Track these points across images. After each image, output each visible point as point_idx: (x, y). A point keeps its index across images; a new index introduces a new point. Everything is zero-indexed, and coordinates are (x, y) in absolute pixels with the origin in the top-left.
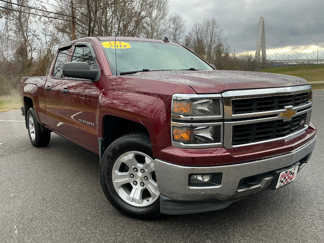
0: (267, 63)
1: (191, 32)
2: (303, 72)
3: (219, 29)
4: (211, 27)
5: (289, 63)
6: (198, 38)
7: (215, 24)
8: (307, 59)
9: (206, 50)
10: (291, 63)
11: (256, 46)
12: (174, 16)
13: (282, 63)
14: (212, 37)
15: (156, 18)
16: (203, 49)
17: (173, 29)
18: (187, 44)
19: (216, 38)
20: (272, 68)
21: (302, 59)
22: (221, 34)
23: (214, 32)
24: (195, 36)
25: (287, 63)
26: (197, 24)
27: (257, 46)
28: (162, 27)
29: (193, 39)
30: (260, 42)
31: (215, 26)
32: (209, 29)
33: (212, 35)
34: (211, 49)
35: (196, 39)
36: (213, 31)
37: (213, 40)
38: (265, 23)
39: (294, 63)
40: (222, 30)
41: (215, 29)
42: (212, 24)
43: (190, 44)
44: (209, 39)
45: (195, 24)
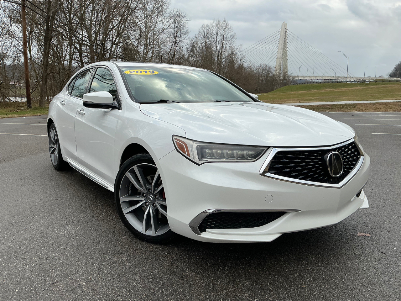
0: (289, 79)
1: (197, 36)
2: (330, 90)
3: (231, 34)
4: (222, 30)
5: (313, 80)
6: (206, 43)
7: (226, 27)
8: (334, 76)
9: (216, 59)
10: (316, 80)
11: (276, 58)
12: (175, 12)
13: (306, 79)
14: (223, 44)
15: (152, 13)
16: (212, 57)
17: (174, 29)
18: (192, 50)
19: (228, 46)
20: (293, 86)
21: (329, 76)
22: (234, 40)
23: (225, 36)
24: (203, 41)
25: (312, 79)
26: (205, 26)
27: (277, 58)
28: (160, 26)
29: (200, 45)
30: (280, 53)
31: (227, 30)
32: (219, 33)
33: (223, 40)
34: (221, 58)
35: (204, 44)
36: (224, 36)
37: (224, 47)
38: (287, 31)
39: (320, 81)
40: (235, 34)
41: (227, 33)
42: (223, 26)
43: (196, 50)
44: (220, 45)
45: (203, 25)
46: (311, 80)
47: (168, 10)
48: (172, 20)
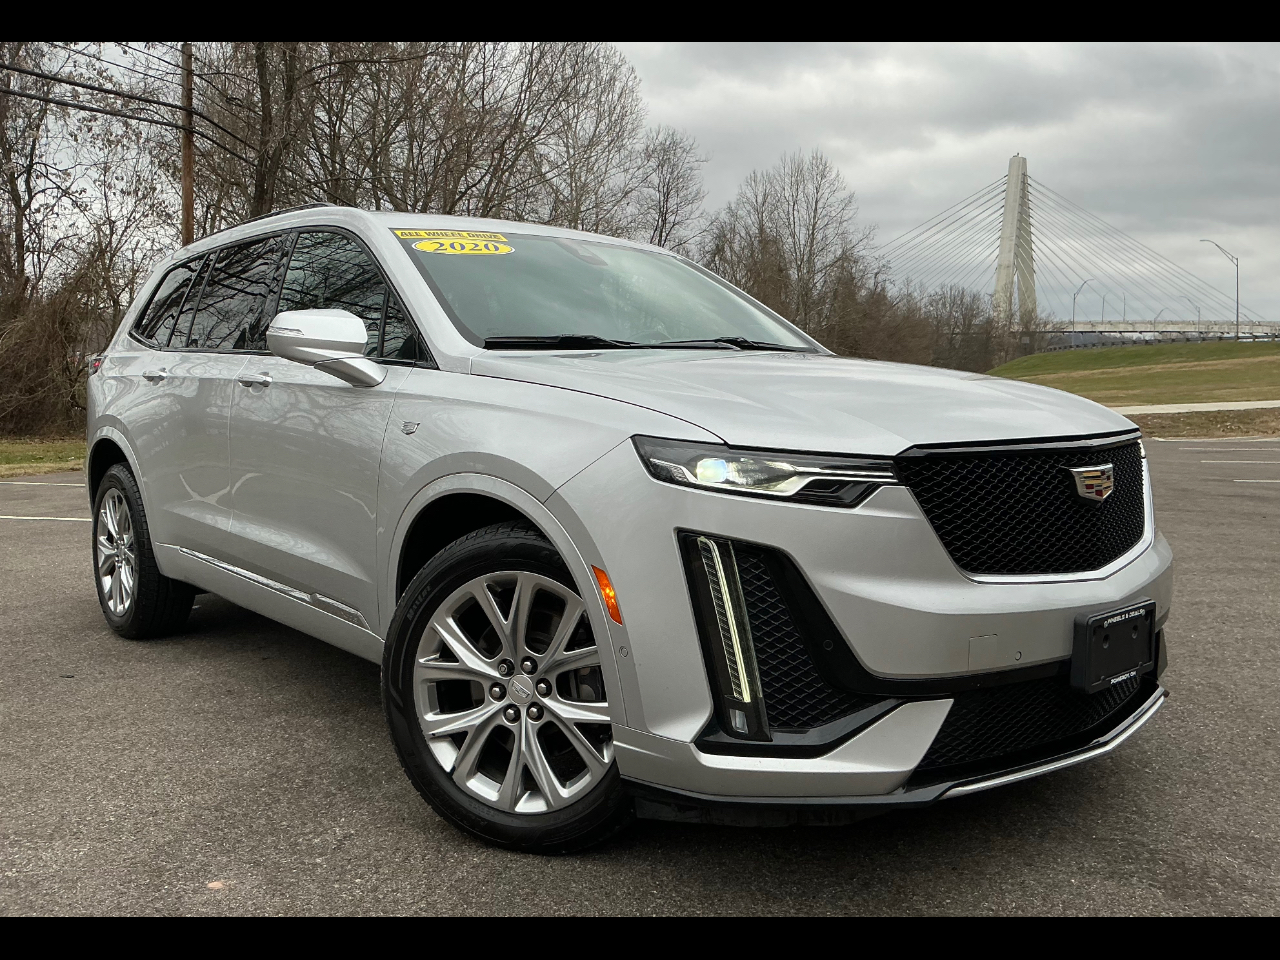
0: (1040, 332)
1: (733, 206)
2: (1181, 367)
3: (841, 195)
4: (810, 186)
5: (1126, 334)
6: (761, 229)
7: (824, 176)
8: (1196, 319)
9: (794, 274)
10: (1135, 336)
11: (995, 265)
12: (661, 138)
13: (1101, 332)
14: (814, 226)
15: (592, 142)
16: (781, 270)
17: (657, 188)
18: (719, 250)
19: (830, 231)
20: (1055, 353)
21: (1178, 319)
22: (850, 215)
23: (820, 205)
24: (751, 220)
25: (1120, 332)
26: (759, 175)
27: (1000, 266)
28: (616, 180)
29: (743, 233)
30: (1010, 251)
31: (825, 183)
32: (801, 195)
33: (814, 217)
34: (812, 272)
35: (754, 230)
36: (817, 202)
37: (819, 237)
38: (1030, 181)
39: (1148, 336)
40: (851, 197)
41: (826, 195)
42: (814, 173)
43: (731, 249)
44: (804, 231)
45: (753, 175)
46: (1118, 335)
47: (641, 133)
48: (653, 163)
